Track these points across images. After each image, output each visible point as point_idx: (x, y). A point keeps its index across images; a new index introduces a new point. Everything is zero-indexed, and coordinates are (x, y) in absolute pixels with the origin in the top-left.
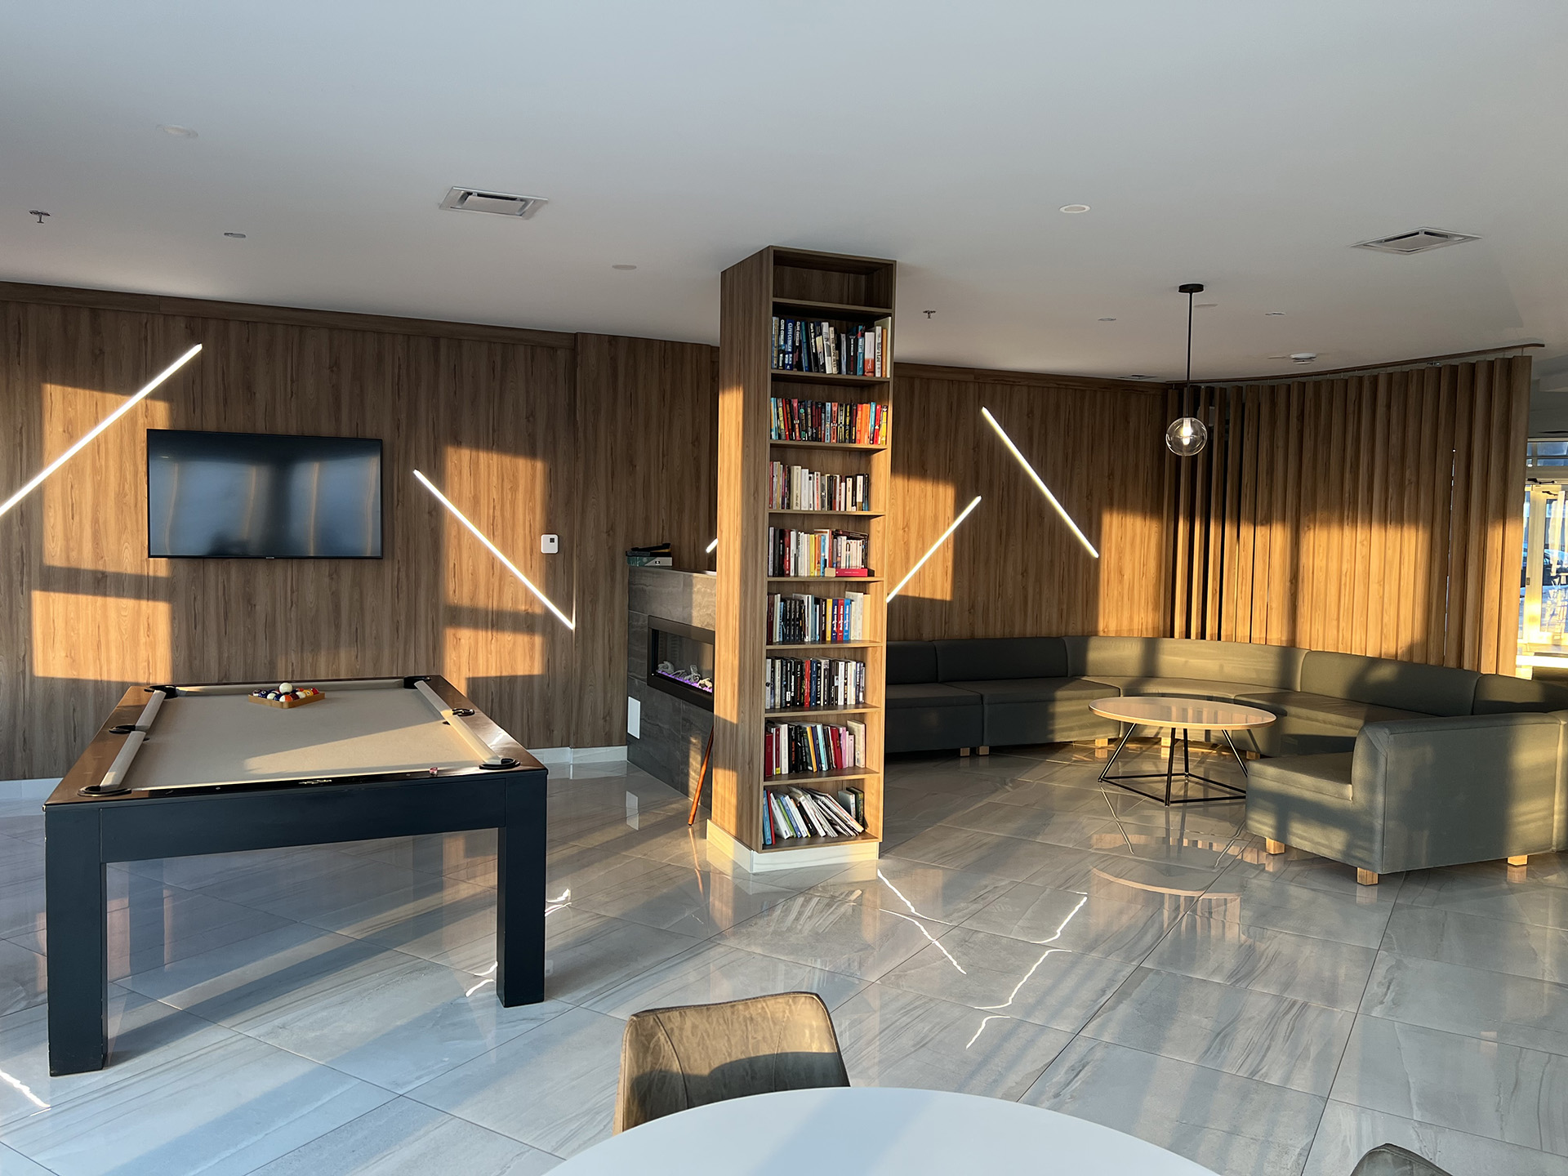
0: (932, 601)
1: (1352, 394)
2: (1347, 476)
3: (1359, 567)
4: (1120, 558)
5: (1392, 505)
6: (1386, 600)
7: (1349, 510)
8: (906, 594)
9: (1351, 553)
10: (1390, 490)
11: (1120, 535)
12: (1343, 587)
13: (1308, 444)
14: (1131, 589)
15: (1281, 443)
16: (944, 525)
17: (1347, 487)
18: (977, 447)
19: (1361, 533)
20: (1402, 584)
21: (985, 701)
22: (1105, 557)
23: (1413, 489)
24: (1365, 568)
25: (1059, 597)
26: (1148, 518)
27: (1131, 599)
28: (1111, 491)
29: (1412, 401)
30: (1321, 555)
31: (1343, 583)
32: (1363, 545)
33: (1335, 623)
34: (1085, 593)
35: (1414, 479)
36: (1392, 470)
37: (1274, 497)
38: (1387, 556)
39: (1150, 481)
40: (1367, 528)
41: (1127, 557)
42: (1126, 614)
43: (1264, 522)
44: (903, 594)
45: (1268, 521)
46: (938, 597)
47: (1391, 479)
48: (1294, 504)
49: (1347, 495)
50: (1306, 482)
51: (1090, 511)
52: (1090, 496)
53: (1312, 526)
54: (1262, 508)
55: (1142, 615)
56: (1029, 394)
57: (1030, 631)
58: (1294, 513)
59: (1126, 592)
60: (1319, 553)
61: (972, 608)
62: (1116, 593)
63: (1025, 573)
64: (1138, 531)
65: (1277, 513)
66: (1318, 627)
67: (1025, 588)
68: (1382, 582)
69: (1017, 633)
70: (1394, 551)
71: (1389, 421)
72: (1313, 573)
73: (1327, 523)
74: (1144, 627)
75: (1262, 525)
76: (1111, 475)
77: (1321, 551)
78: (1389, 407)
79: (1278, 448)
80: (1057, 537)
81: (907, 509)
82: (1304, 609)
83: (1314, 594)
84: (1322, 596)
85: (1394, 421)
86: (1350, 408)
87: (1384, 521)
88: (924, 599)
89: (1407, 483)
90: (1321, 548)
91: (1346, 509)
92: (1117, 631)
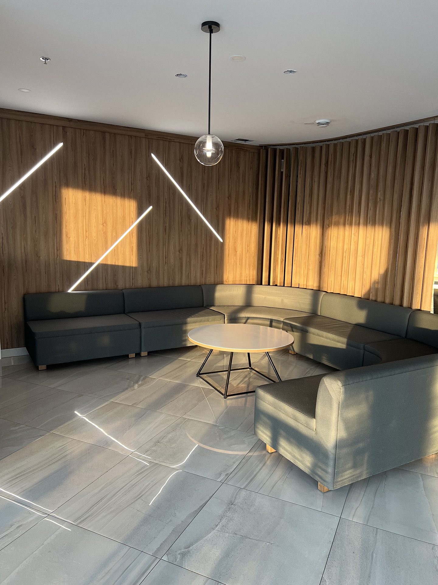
0: (124, 267)
1: (353, 150)
2: (348, 197)
3: (353, 247)
4: (235, 242)
5: (371, 213)
6: (365, 266)
7: (348, 216)
8: (106, 263)
9: (349, 240)
10: (370, 204)
11: (235, 230)
12: (344, 258)
13: (330, 179)
14: (241, 259)
15: (316, 179)
16: (130, 223)
17: (348, 203)
18: (149, 177)
19: (354, 229)
20: (374, 257)
21: (143, 326)
22: (227, 241)
23: (381, 203)
24: (356, 248)
25: (201, 263)
26: (250, 221)
27: (241, 264)
28: (230, 205)
29: (383, 153)
30: (334, 241)
31: (344, 256)
32: (355, 235)
33: (340, 278)
34: (215, 261)
35: (382, 198)
36: (371, 192)
37: (312, 208)
38: (367, 242)
39: (251, 201)
40: (357, 226)
41: (239, 241)
42: (238, 272)
43: (307, 223)
44: (104, 263)
45: (309, 223)
46: (127, 264)
47: (370, 198)
48: (322, 212)
49: (348, 207)
50: (328, 201)
51: (218, 216)
52: (218, 208)
53: (330, 225)
54: (306, 216)
55: (247, 272)
56: (180, 148)
57: (184, 282)
58: (322, 218)
59: (238, 260)
60: (333, 239)
61: (149, 270)
62: (233, 261)
63: (181, 250)
64: (245, 228)
65: (313, 218)
66: (331, 279)
67: (181, 259)
68: (364, 256)
69: (177, 283)
70: (370, 238)
71: (371, 165)
72: (330, 250)
73: (337, 224)
74: (248, 279)
75: (306, 224)
76: (230, 197)
77: (334, 239)
78: (371, 156)
79: (315, 181)
80: (199, 230)
81: (105, 212)
82: (325, 270)
83: (330, 262)
84: (334, 263)
85: (373, 165)
86: (352, 158)
87: (366, 224)
88: (118, 266)
89: (378, 200)
90: (335, 237)
91: (347, 215)
92: (233, 281)
